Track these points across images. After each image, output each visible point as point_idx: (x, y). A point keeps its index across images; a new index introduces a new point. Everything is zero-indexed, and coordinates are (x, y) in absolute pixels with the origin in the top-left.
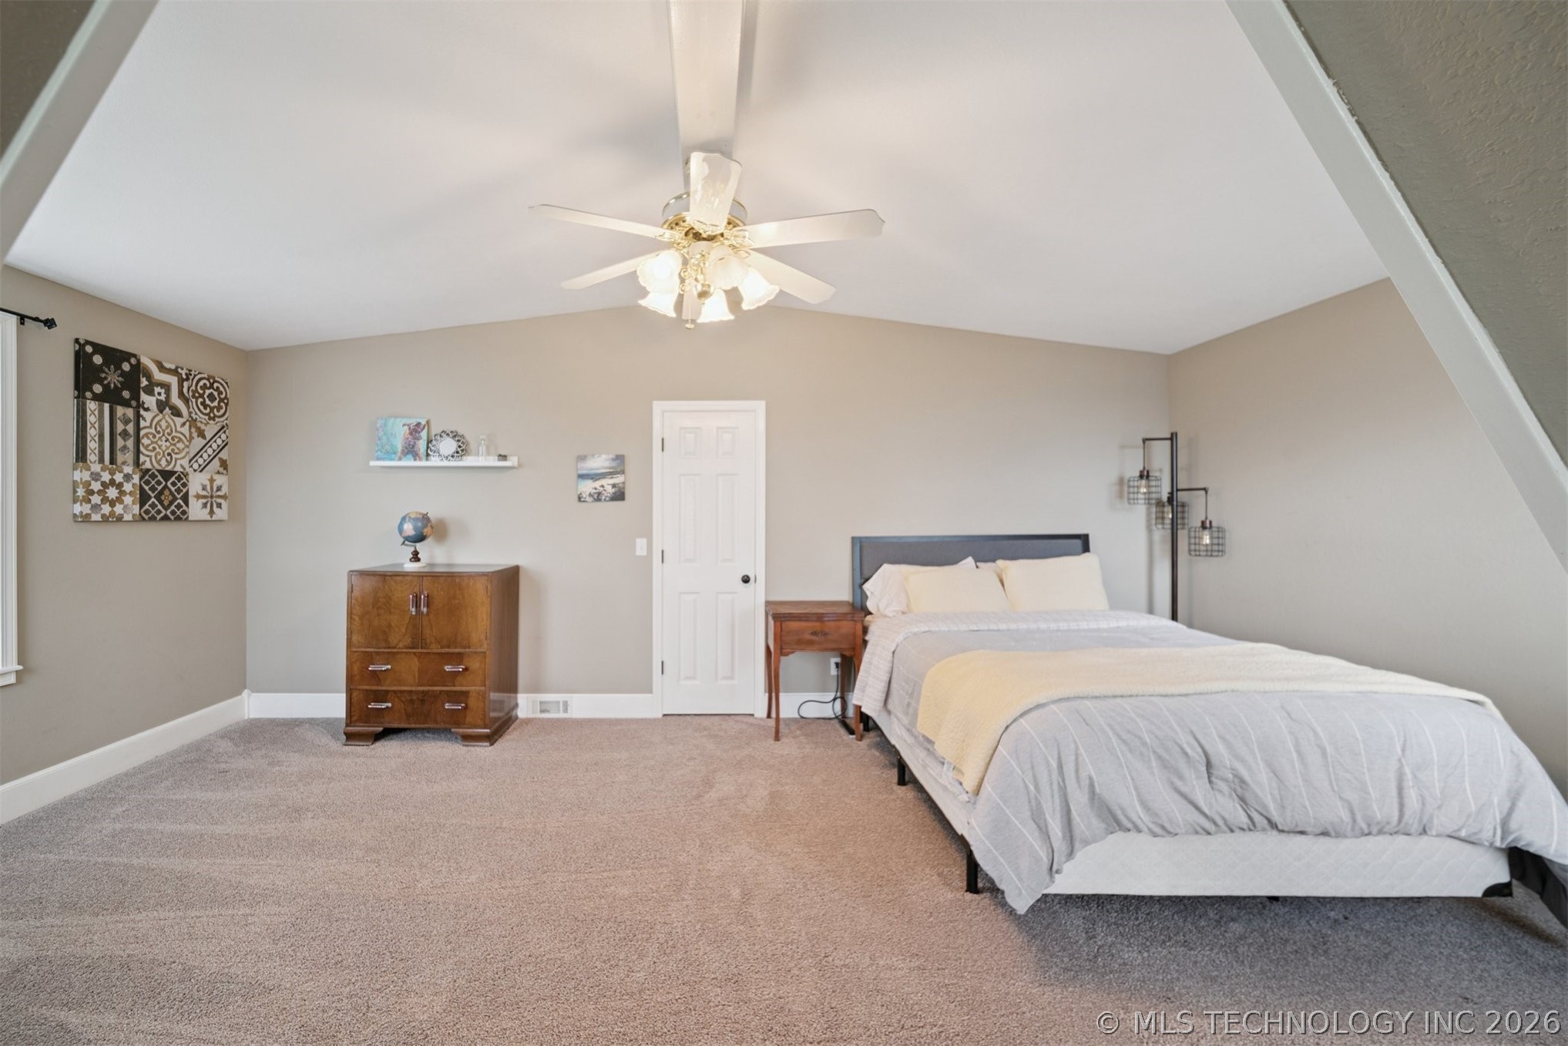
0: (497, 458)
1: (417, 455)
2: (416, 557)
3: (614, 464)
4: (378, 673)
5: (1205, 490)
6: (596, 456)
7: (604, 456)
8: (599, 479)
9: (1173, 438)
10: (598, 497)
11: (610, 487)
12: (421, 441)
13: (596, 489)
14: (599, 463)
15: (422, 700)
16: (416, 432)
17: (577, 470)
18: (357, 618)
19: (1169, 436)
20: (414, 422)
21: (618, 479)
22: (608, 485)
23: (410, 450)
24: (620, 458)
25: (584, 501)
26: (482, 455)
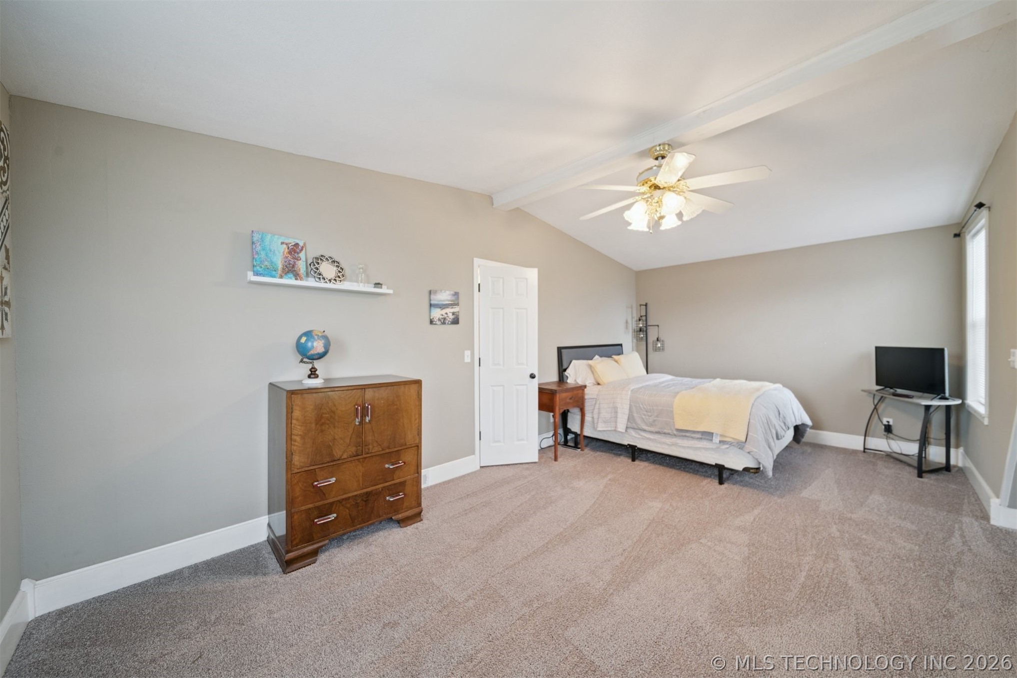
0: (373, 285)
1: (298, 275)
2: (313, 374)
3: (453, 298)
4: (322, 488)
5: (658, 326)
6: (443, 291)
7: (448, 292)
8: (444, 308)
9: (646, 305)
10: (443, 321)
11: (451, 314)
12: (300, 262)
13: (442, 315)
14: (444, 297)
15: (365, 501)
16: (295, 252)
17: (430, 300)
18: (298, 438)
19: (645, 304)
20: (292, 241)
21: (456, 309)
22: (450, 312)
23: (290, 269)
24: (456, 294)
25: (435, 324)
26: (361, 282)
